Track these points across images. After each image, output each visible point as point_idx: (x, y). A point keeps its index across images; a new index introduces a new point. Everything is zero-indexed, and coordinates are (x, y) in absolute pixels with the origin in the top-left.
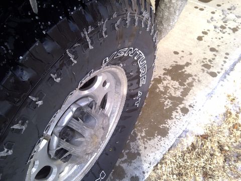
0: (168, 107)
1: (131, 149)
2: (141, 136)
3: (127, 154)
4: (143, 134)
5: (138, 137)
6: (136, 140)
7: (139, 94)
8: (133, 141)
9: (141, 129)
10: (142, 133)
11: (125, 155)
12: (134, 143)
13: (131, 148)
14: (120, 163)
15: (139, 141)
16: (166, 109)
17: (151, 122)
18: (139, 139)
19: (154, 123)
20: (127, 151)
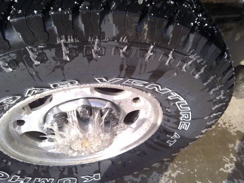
0: (225, 171)
1: (149, 177)
2: (170, 174)
3: (142, 178)
4: (174, 175)
5: (166, 173)
6: (162, 173)
7: (175, 136)
8: (158, 173)
9: (176, 168)
10: (173, 173)
11: (140, 178)
12: (157, 175)
13: (151, 177)
14: (129, 180)
15: (163, 178)
16: (222, 171)
17: (193, 170)
18: (166, 176)
19: (195, 174)
20: (144, 176)
